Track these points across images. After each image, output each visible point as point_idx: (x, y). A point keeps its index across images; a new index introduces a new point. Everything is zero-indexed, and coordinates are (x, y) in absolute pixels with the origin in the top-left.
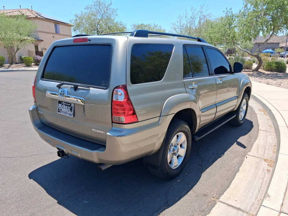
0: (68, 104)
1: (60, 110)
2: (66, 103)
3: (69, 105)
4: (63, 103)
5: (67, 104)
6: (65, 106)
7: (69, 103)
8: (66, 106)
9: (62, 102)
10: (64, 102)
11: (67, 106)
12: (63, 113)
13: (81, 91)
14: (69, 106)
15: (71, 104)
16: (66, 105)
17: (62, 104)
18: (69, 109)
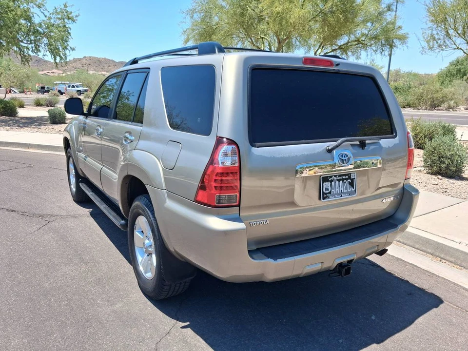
0: (344, 177)
1: (328, 193)
2: (340, 176)
3: (347, 177)
4: (333, 178)
5: (341, 178)
6: (337, 182)
7: (345, 175)
8: (341, 182)
9: (331, 177)
10: (335, 176)
11: (343, 180)
12: (335, 197)
13: (372, 147)
14: (347, 179)
15: (350, 174)
16: (339, 180)
17: (331, 181)
18: (347, 185)
